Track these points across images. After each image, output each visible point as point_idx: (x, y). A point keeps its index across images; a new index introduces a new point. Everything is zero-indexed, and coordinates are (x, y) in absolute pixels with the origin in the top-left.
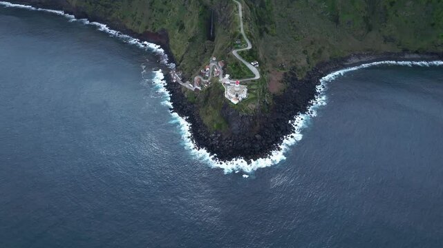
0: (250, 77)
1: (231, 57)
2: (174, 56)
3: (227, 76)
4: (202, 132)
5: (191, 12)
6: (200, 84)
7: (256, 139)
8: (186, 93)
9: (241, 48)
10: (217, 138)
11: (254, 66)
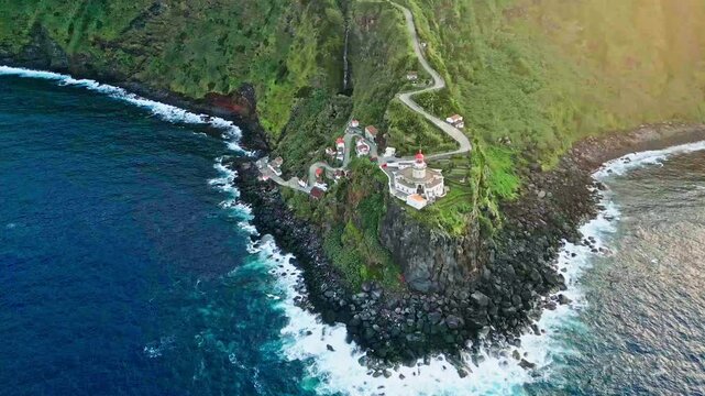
0: (447, 149)
1: (398, 107)
2: (267, 131)
3: (390, 151)
4: (330, 289)
5: (302, 40)
6: (323, 177)
7: (474, 303)
8: (291, 201)
9: (420, 89)
10: (372, 302)
11: (453, 124)
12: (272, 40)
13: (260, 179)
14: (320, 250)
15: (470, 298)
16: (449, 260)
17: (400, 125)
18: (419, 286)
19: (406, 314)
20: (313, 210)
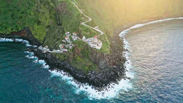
0: (98, 34)
2: (38, 39)
3: (84, 37)
4: (79, 75)
5: (43, 13)
6: (65, 48)
7: (114, 68)
8: (57, 56)
9: (86, 21)
10: (93, 74)
11: (97, 28)
12: (32, 14)
13: (43, 52)
14: (71, 66)
15: (113, 67)
16: (107, 60)
17: (85, 30)
18: (102, 68)
19: (101, 75)
20: (65, 57)
